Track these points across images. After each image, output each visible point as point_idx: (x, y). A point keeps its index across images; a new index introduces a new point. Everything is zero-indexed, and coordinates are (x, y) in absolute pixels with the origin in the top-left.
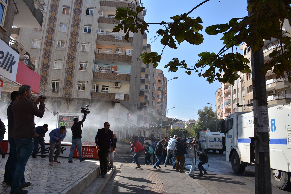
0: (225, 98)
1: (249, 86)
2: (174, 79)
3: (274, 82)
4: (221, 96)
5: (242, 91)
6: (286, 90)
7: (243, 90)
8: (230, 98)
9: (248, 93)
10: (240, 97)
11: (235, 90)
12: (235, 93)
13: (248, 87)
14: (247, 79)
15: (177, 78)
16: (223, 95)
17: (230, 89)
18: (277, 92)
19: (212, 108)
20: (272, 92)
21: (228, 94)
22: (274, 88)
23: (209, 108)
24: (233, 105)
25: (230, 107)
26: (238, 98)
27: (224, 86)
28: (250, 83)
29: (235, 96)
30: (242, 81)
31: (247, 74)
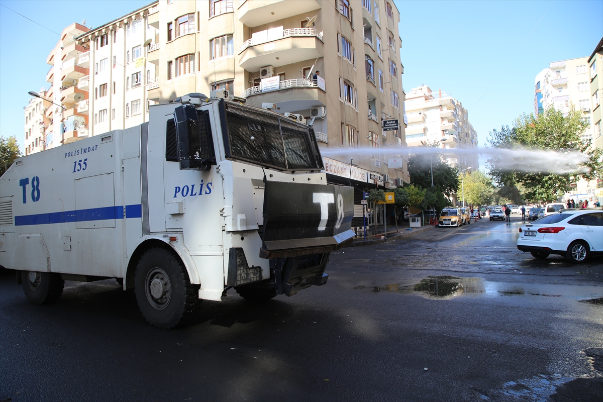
1: (177, 59)
3: (286, 36)
5: (126, 89)
7: (130, 87)
10: (117, 104)
11: (104, 86)
12: (103, 94)
13: (170, 63)
14: (169, 38)
17: (87, 85)
18: (278, 74)
19: (16, 141)
20: (265, 72)
21: (79, 98)
23: (7, 142)
25: (84, 132)
26: (113, 107)
27: (62, 80)
28: (180, 47)
29: (101, 103)
30: (149, 44)
31: (169, 24)
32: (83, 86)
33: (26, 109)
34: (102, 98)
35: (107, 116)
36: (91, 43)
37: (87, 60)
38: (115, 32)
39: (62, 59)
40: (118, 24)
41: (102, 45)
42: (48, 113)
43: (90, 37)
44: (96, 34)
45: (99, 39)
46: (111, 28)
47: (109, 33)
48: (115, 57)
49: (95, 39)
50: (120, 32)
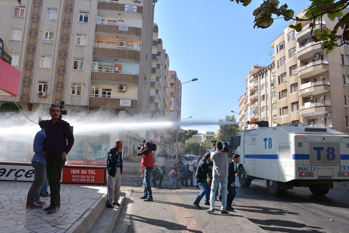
0: (250, 105)
1: (282, 91)
2: (192, 80)
3: (312, 86)
4: (246, 103)
5: (272, 97)
6: (325, 96)
8: (257, 105)
9: (280, 99)
10: (269, 104)
11: (264, 96)
12: (263, 99)
13: (280, 92)
14: (279, 83)
15: (197, 79)
16: (249, 102)
17: (257, 95)
18: (315, 98)
19: (235, 117)
20: (309, 98)
21: (255, 101)
22: (312, 94)
23: (231, 118)
24: (261, 114)
25: (257, 116)
26: (267, 105)
27: (250, 91)
28: (282, 87)
29: (263, 103)
30: (273, 85)
31: (279, 77)
32: (256, 96)
33: (240, 101)
34: (263, 101)
35: (265, 109)
36: (259, 77)
37: (257, 85)
38: (267, 72)
39: (250, 82)
40: (267, 69)
41: (262, 78)
42: (246, 104)
43: (258, 74)
44: (260, 73)
45: (261, 75)
46: (265, 70)
47: (265, 72)
48: (267, 83)
49: (260, 75)
50: (269, 72)
